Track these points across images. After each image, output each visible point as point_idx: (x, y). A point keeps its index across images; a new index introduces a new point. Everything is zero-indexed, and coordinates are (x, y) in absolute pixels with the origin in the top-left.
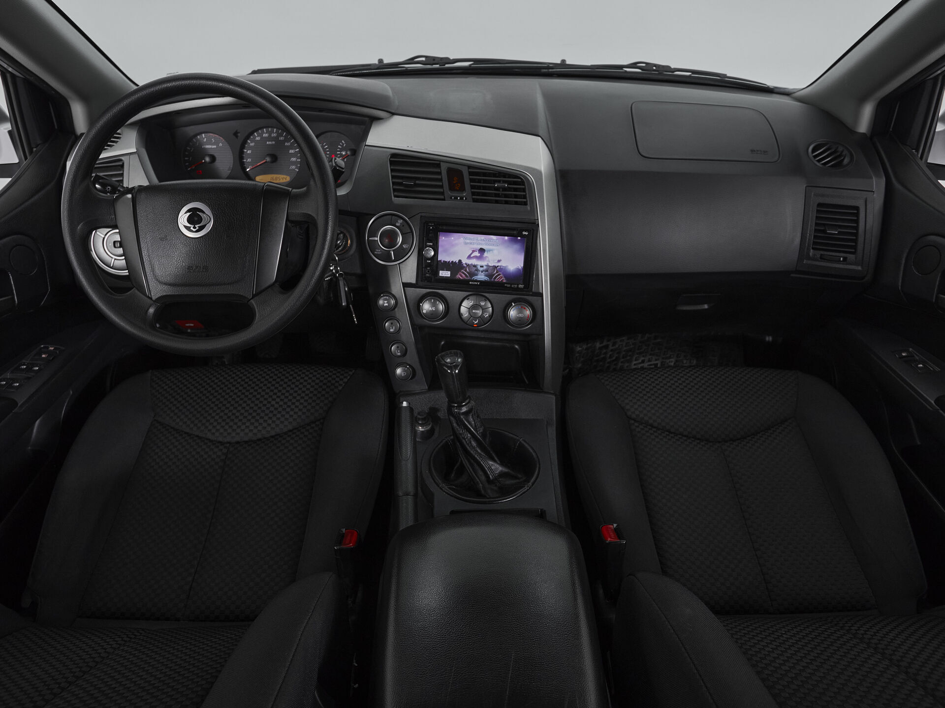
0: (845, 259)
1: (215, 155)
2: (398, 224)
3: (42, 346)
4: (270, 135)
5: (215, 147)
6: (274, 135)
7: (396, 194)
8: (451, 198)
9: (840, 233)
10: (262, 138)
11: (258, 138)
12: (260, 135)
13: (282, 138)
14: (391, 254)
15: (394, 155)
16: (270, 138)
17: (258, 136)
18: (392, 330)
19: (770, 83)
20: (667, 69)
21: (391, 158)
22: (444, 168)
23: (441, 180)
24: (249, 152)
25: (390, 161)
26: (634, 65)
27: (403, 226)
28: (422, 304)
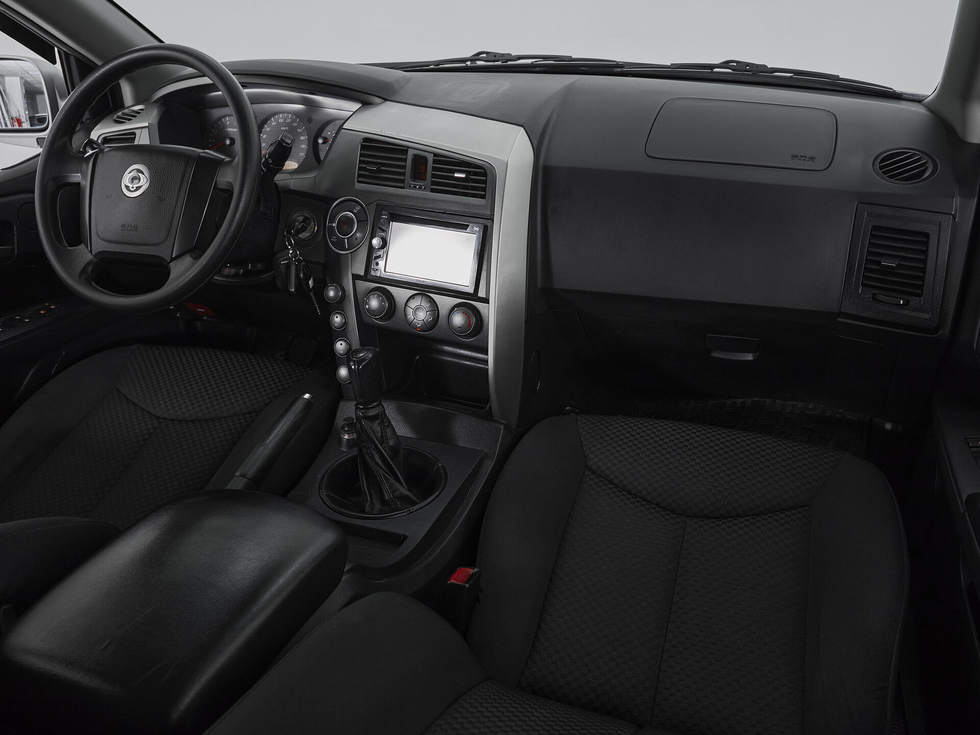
0: (906, 303)
1: (235, 138)
2: (355, 211)
3: (47, 304)
4: (285, 121)
5: (233, 130)
6: (289, 121)
7: (360, 179)
8: (410, 186)
9: (899, 266)
10: (278, 123)
11: (274, 124)
12: (276, 120)
13: (295, 124)
14: (345, 241)
15: (366, 140)
16: (284, 124)
17: (274, 122)
18: (336, 325)
19: (898, 88)
20: (763, 69)
21: (363, 142)
22: (411, 153)
24: (264, 137)
25: (361, 145)
26: (726, 64)
27: (360, 213)
28: (365, 299)
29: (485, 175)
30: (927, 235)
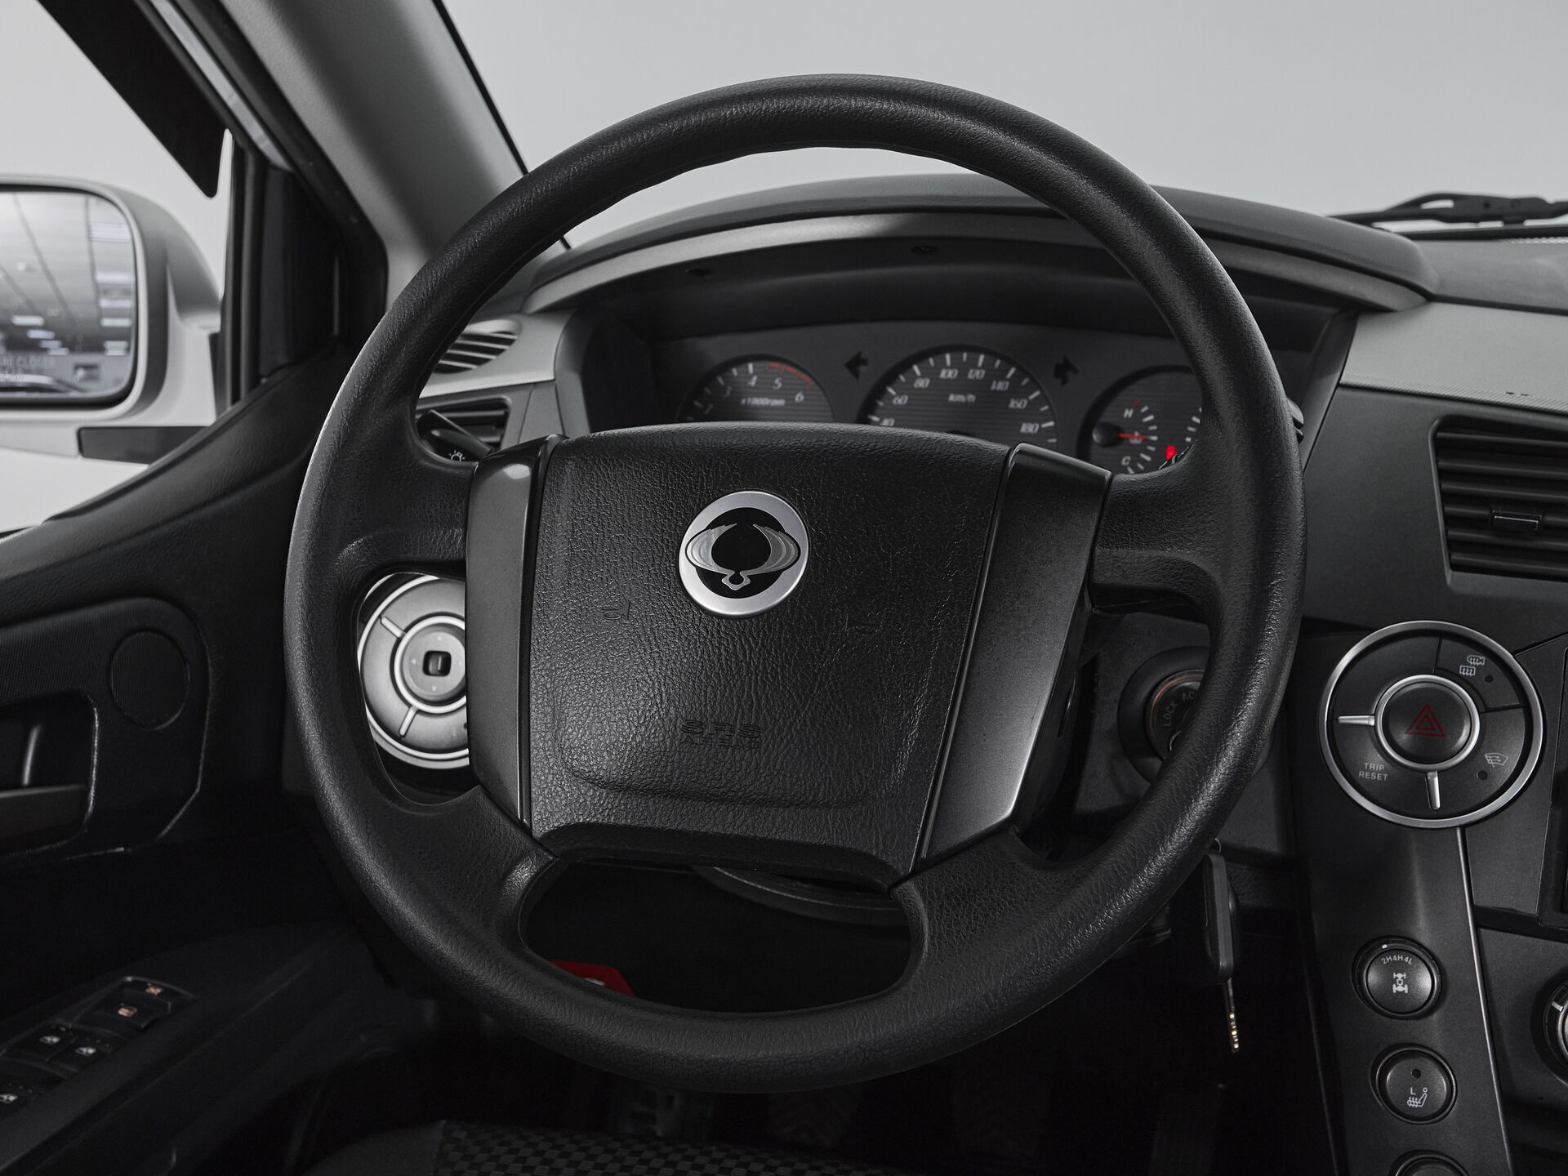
2: (1465, 672)
3: (129, 979)
4: (963, 373)
5: (781, 402)
6: (977, 374)
7: (1456, 557)
10: (936, 381)
11: (922, 383)
12: (932, 374)
13: (1000, 386)
14: (1429, 786)
15: (1451, 422)
16: (961, 385)
17: (922, 377)
18: (1413, 1103)
21: (1439, 428)
24: (886, 423)
25: (1435, 439)
27: (1489, 679)
28: (1560, 1008)
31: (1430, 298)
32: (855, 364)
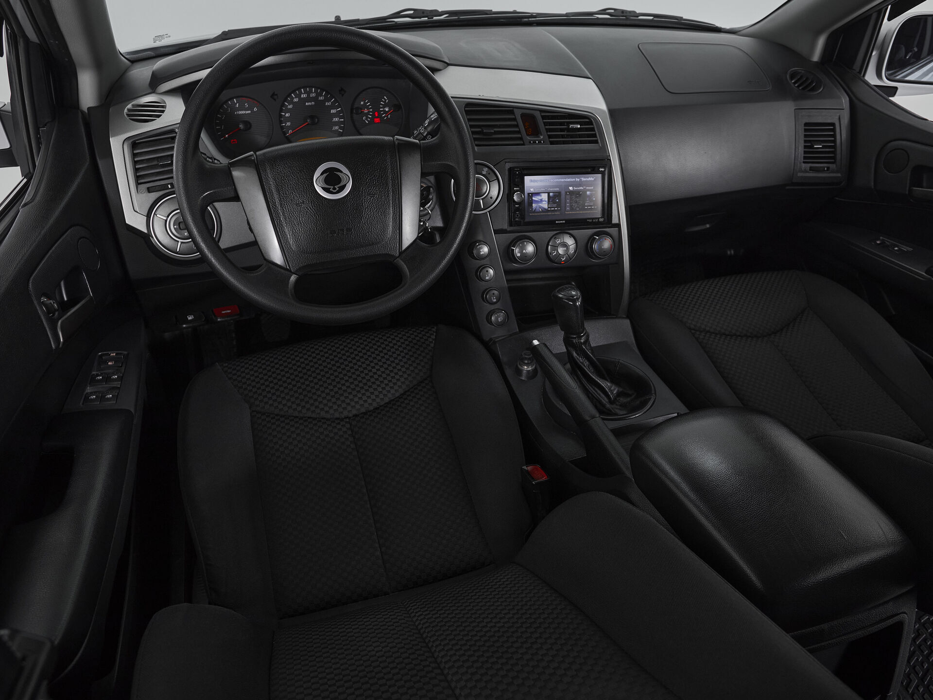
0: (828, 168)
2: (484, 173)
3: (100, 354)
4: (309, 95)
5: (250, 112)
6: (314, 95)
7: (477, 143)
8: (530, 143)
9: (824, 147)
10: (300, 98)
11: (296, 100)
12: (298, 96)
13: (321, 98)
14: (480, 202)
15: (468, 105)
16: (309, 99)
17: (296, 98)
18: (487, 278)
20: (634, 14)
21: (465, 107)
22: (518, 113)
23: (517, 126)
24: (287, 115)
25: (465, 111)
26: (603, 11)
27: (489, 174)
28: (514, 248)
29: (591, 123)
30: (833, 124)
31: (449, 65)
32: (273, 95)
